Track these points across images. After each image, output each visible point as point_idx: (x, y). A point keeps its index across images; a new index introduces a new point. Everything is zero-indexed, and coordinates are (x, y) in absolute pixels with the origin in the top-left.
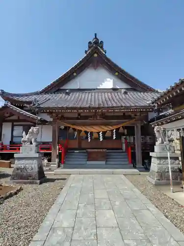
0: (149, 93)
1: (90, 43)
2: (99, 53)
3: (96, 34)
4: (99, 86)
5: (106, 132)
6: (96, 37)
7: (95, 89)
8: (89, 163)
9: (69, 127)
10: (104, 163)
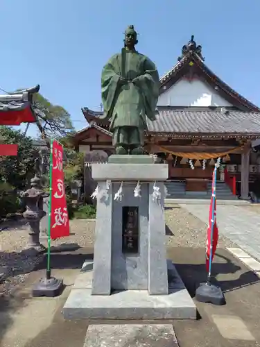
0: (254, 114)
1: (185, 47)
2: (196, 60)
3: (193, 37)
4: (193, 103)
5: (210, 160)
6: (192, 40)
7: (187, 107)
8: (188, 193)
9: (168, 154)
10: (205, 193)
